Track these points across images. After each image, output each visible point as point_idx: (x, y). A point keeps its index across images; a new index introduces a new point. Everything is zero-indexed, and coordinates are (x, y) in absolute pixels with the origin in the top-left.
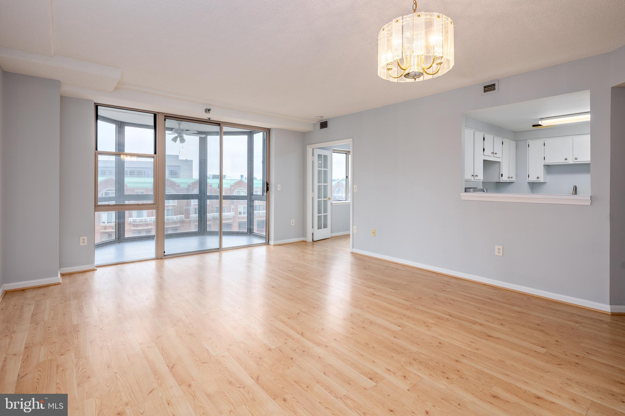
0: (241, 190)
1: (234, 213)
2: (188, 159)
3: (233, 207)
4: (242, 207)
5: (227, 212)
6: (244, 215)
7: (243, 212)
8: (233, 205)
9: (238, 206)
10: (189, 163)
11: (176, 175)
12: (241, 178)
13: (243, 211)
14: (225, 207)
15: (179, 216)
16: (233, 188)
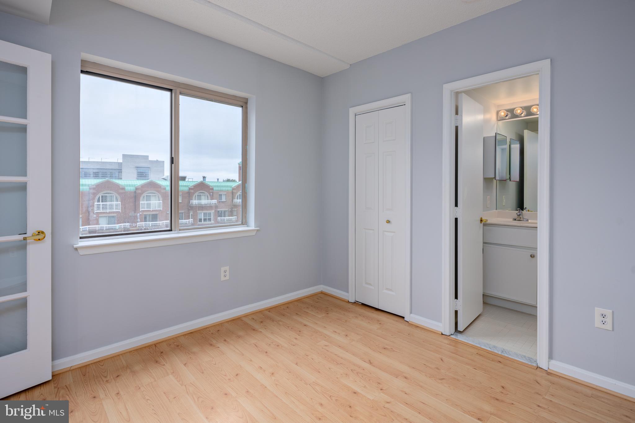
0: (201, 194)
1: (192, 220)
2: (159, 160)
3: (192, 213)
4: (203, 213)
5: (184, 220)
6: (205, 223)
7: (204, 219)
8: (192, 211)
9: (198, 212)
10: (160, 164)
11: (146, 177)
12: (204, 180)
13: (204, 217)
14: (182, 213)
15: (122, 224)
16: (192, 191)
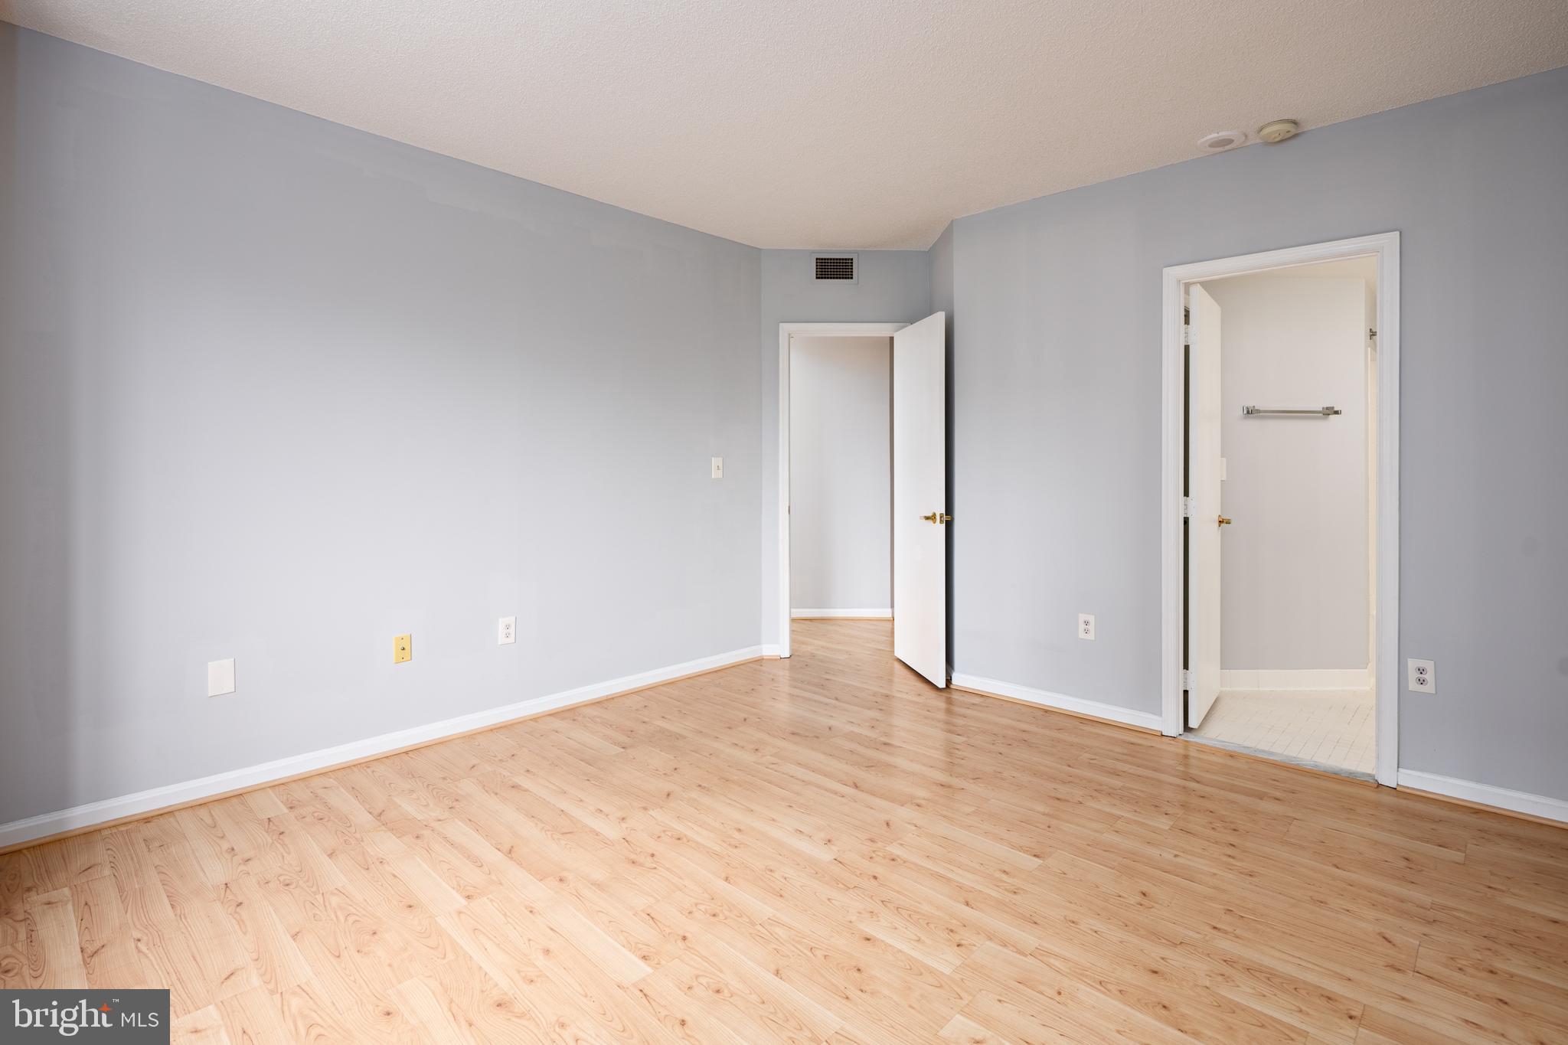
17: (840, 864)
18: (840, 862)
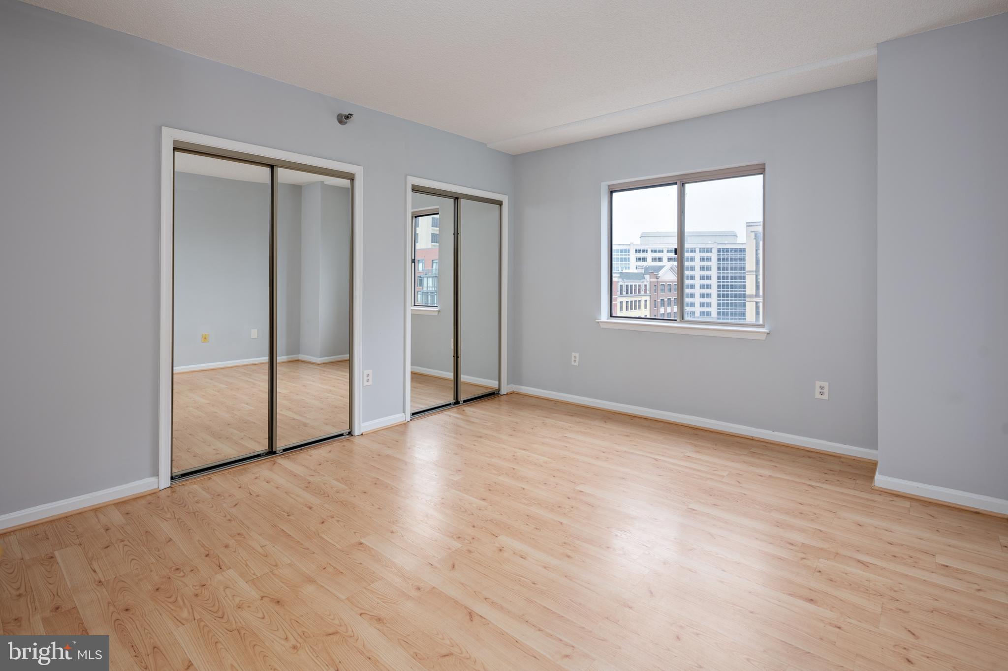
17: (494, 534)
18: (494, 535)
